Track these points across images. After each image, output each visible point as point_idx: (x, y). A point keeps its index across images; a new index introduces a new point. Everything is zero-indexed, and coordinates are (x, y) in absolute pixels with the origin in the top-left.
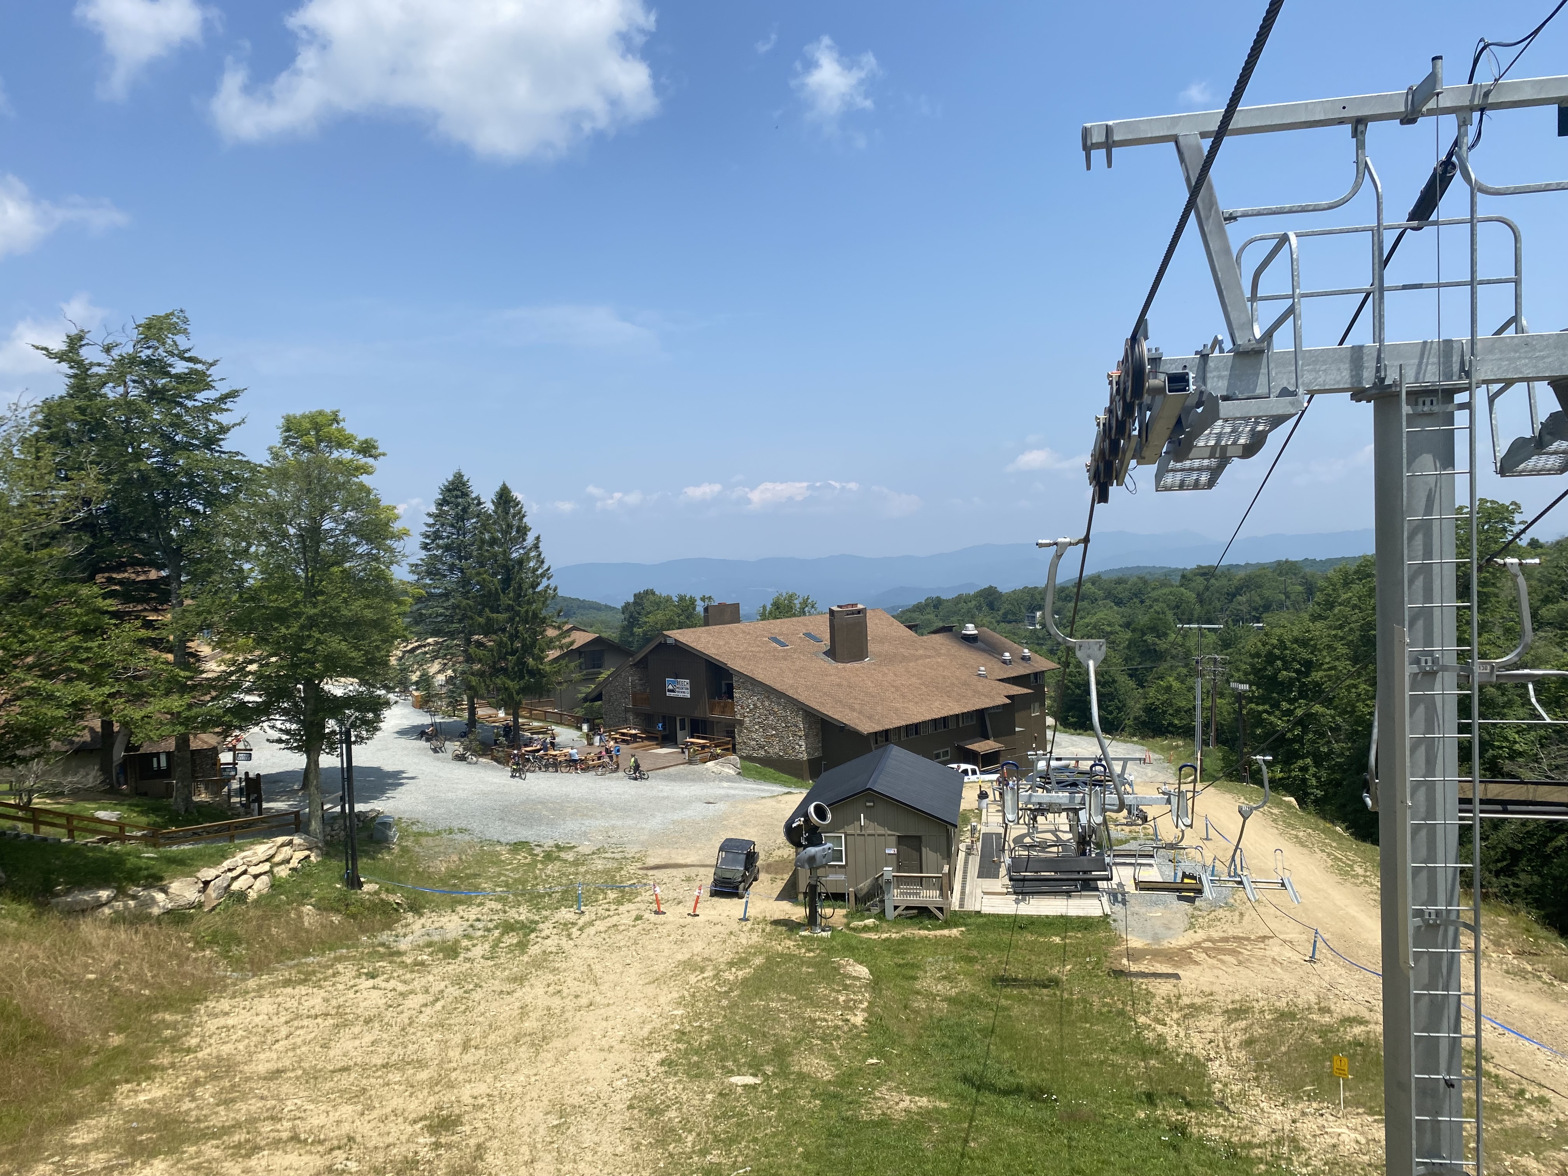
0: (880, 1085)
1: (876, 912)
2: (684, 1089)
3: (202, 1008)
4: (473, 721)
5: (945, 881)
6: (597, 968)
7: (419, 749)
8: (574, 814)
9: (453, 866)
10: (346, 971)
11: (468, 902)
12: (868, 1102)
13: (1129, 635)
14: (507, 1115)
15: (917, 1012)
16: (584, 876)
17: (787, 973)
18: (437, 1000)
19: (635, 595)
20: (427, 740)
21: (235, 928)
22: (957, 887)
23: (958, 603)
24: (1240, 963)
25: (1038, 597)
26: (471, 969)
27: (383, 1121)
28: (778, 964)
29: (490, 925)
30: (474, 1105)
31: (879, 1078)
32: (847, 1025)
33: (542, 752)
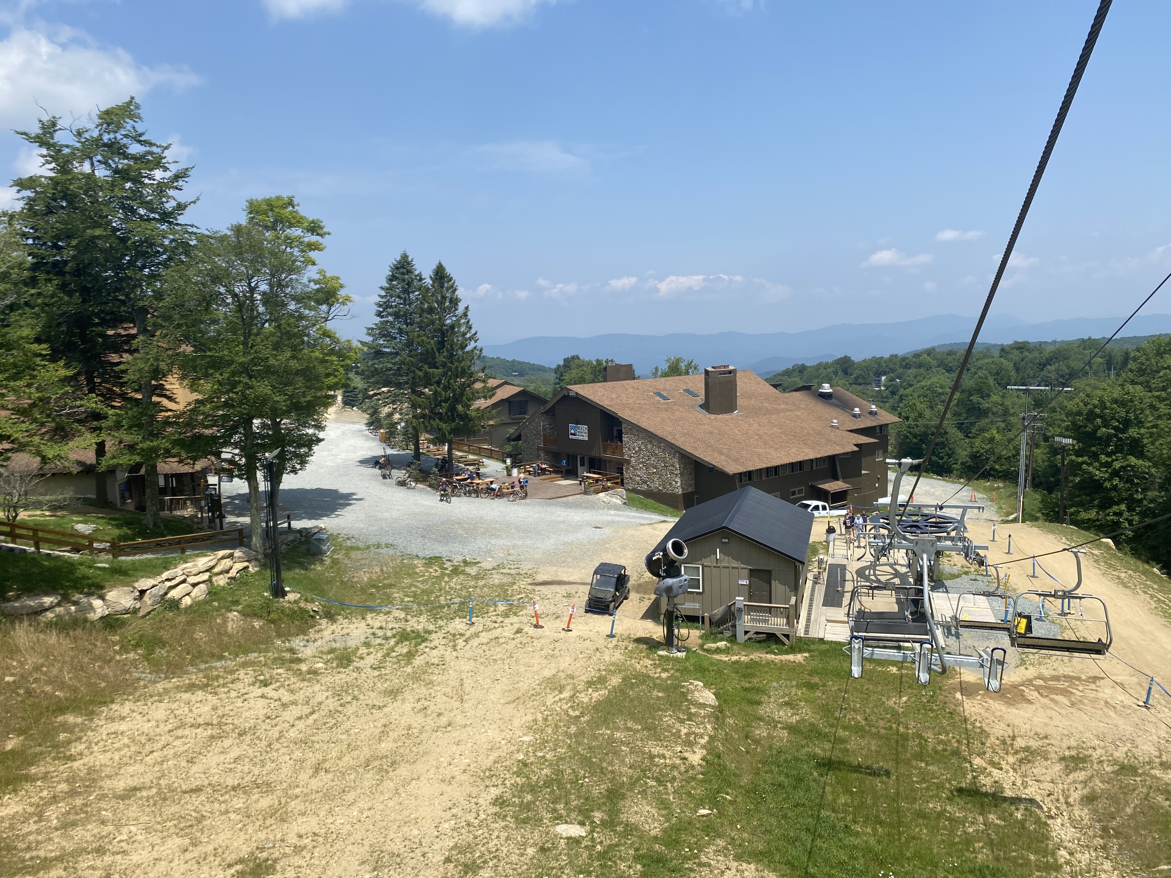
0: (709, 844)
1: (728, 635)
2: (507, 839)
3: (106, 709)
4: (417, 455)
5: (792, 611)
6: (468, 683)
7: (372, 476)
8: (484, 533)
9: (374, 577)
10: (246, 676)
11: (377, 610)
12: (691, 870)
14: (324, 862)
15: (757, 742)
16: (481, 589)
17: (639, 698)
18: (313, 712)
19: (565, 359)
20: (380, 468)
21: (162, 632)
22: (803, 614)
23: (819, 369)
24: (1073, 704)
25: (884, 365)
26: (356, 679)
27: (199, 863)
28: (632, 686)
29: (389, 634)
30: (295, 847)
31: (707, 835)
32: (684, 764)
33: (469, 481)
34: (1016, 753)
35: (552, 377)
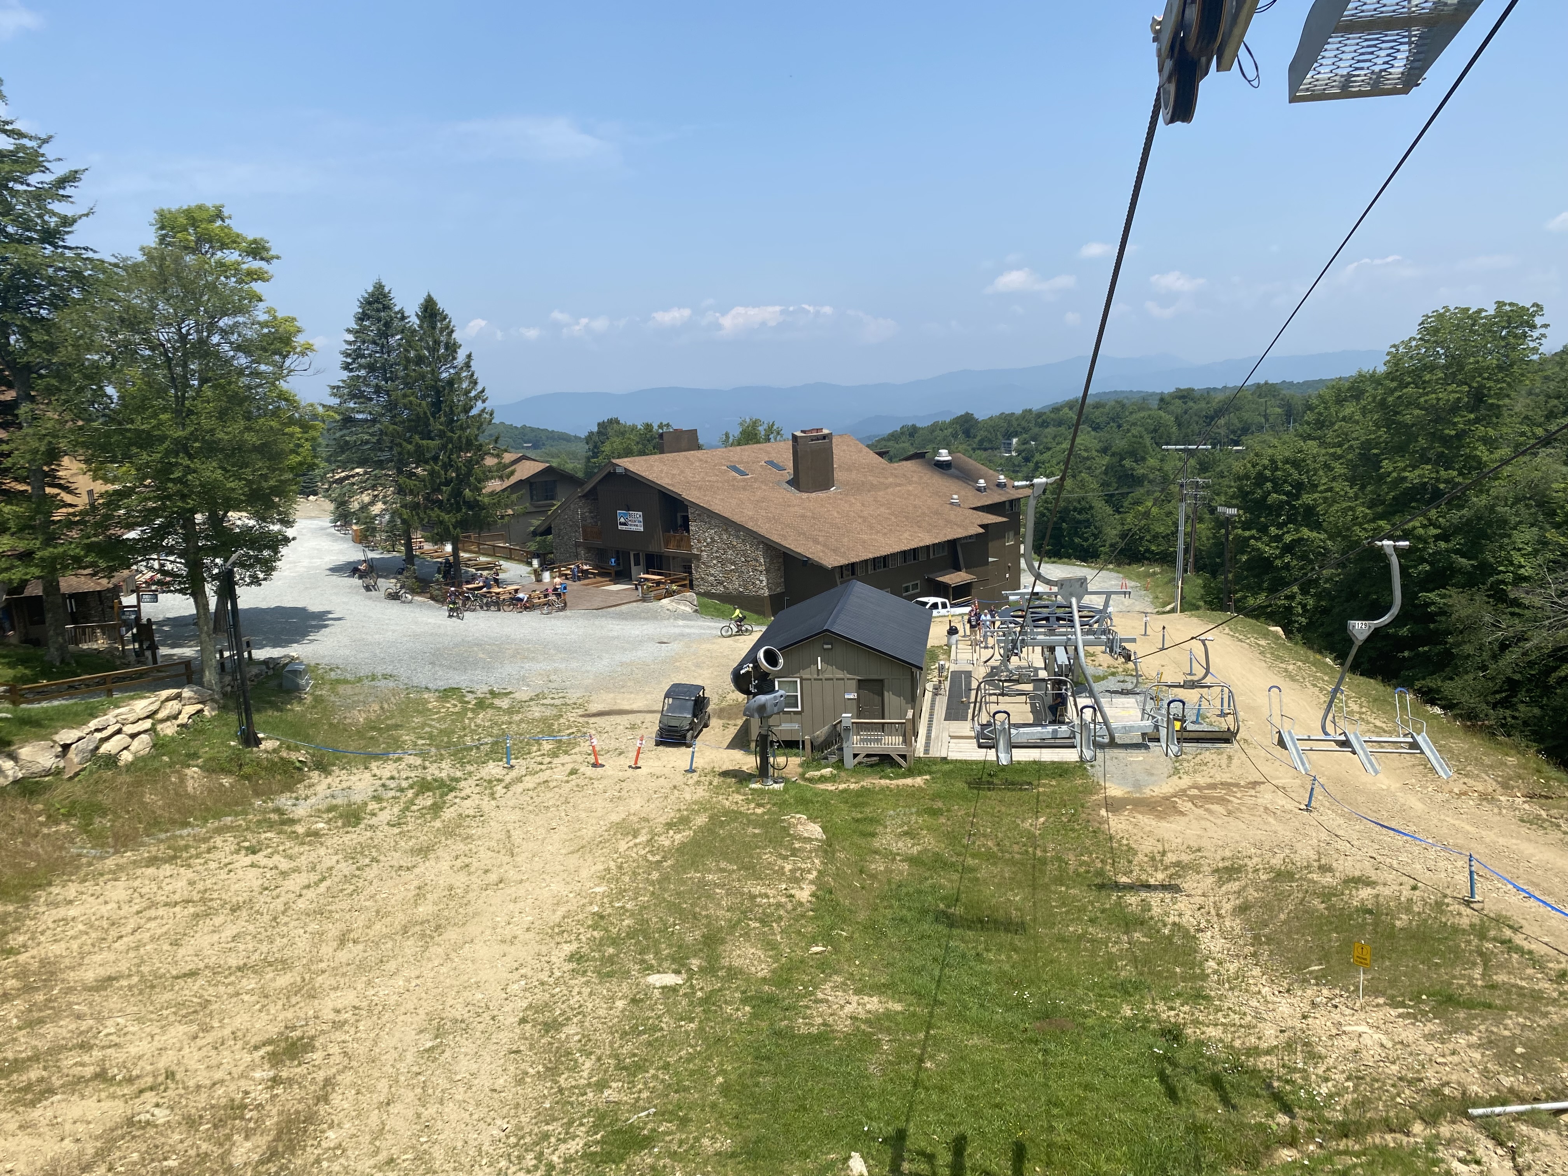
0: (825, 981)
1: (834, 760)
2: (591, 994)
3: (43, 894)
4: (410, 557)
5: (909, 727)
6: (517, 835)
7: (348, 587)
8: (513, 656)
9: (373, 716)
10: (225, 844)
11: (382, 757)
12: (807, 1007)
13: (1106, 460)
14: (372, 1035)
15: (873, 877)
16: (518, 725)
17: (731, 836)
18: (323, 879)
19: (599, 424)
20: (360, 577)
21: (100, 797)
22: (922, 731)
23: (933, 431)
24: (1230, 813)
25: (1015, 423)
26: (371, 838)
27: (217, 1048)
28: (722, 824)
29: (404, 784)
30: (334, 1022)
31: (823, 972)
32: (791, 901)
33: (485, 590)
34: (1166, 868)
35: (583, 449)
